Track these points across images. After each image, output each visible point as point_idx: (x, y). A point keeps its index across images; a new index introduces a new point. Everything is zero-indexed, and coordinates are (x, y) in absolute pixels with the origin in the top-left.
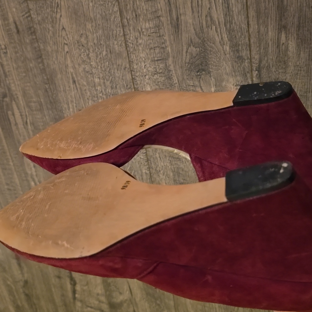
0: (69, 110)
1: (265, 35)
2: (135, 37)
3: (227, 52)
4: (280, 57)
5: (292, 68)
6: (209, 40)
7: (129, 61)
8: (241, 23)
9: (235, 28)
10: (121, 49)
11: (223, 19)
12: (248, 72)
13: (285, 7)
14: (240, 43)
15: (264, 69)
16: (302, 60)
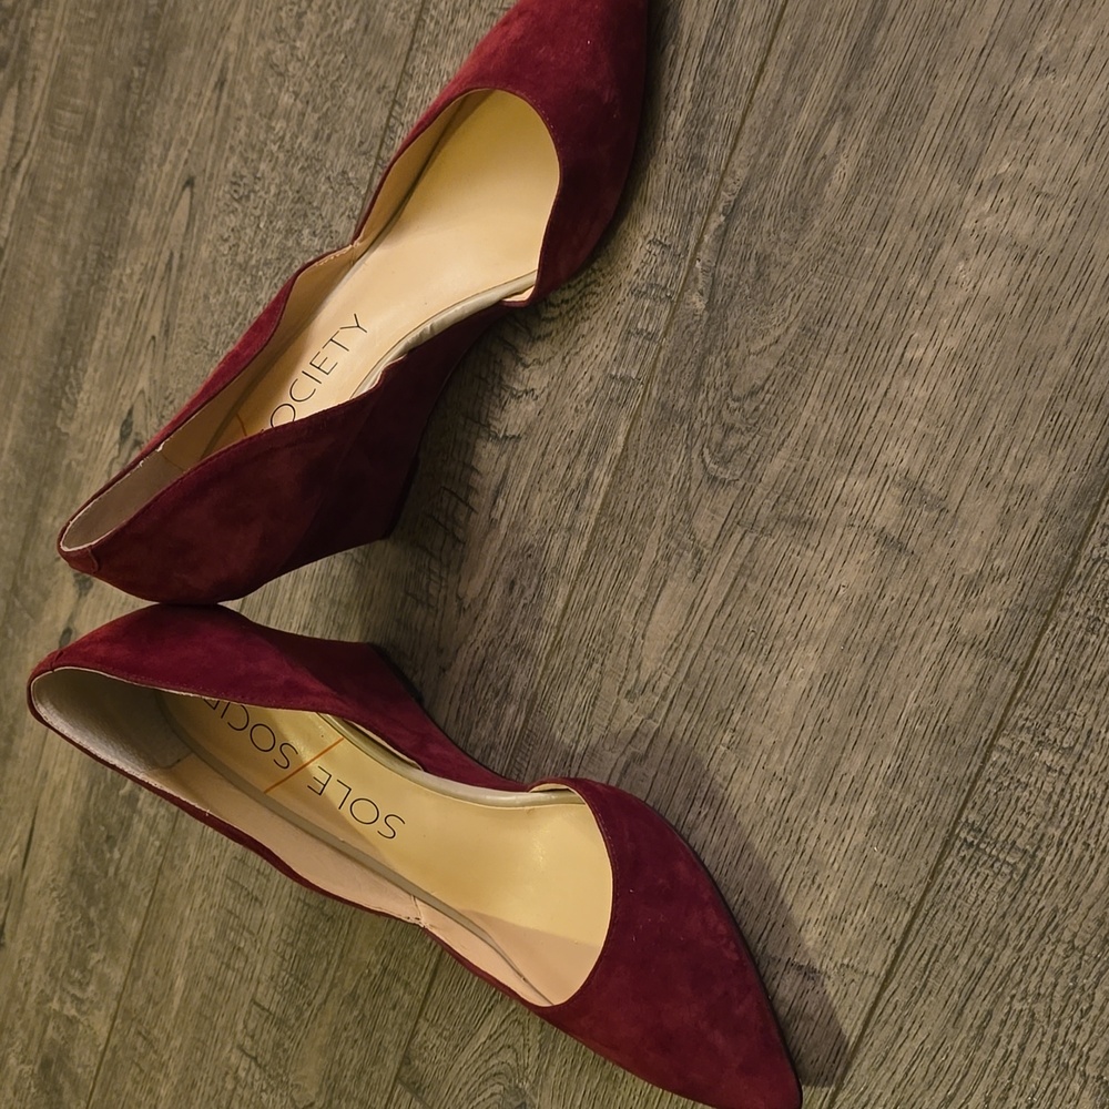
0: (160, 166)
1: (790, 116)
2: (454, 5)
3: (671, 134)
4: (799, 196)
5: (817, 236)
7: (404, 71)
8: (744, 60)
9: (724, 71)
10: (398, 28)
11: (705, 34)
12: (699, 213)
13: (873, 53)
14: (717, 117)
15: (744, 215)
16: (850, 220)
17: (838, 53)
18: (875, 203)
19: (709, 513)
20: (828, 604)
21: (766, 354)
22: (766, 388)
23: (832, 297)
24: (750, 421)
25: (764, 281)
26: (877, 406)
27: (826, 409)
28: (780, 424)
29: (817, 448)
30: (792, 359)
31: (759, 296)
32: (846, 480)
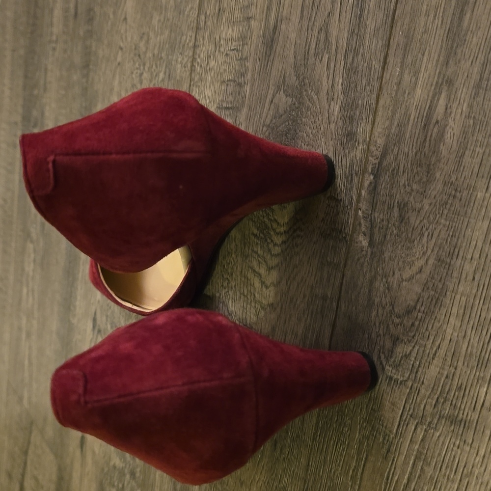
1: (409, 94)
2: (208, 53)
3: (333, 119)
4: (422, 156)
5: (440, 186)
6: (312, 83)
8: (373, 57)
9: (360, 67)
12: (356, 174)
13: (463, 33)
14: (360, 102)
15: (386, 174)
16: (463, 170)
17: (437, 38)
18: (480, 156)
19: (390, 405)
21: (414, 281)
22: (418, 308)
23: (457, 235)
24: (410, 334)
25: (406, 223)
27: (464, 327)
28: (432, 338)
29: (461, 359)
30: (434, 285)
31: (404, 235)
32: (488, 389)
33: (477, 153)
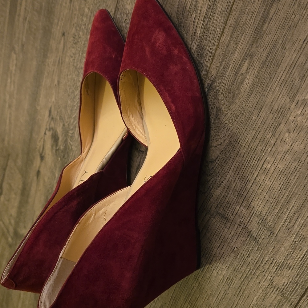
1: (231, 53)
4: (232, 88)
5: (237, 106)
6: (185, 27)
7: (116, 7)
8: (217, 25)
9: (210, 29)
11: (205, 11)
13: (263, 32)
14: (207, 47)
15: (213, 90)
16: (249, 103)
17: (250, 29)
18: (258, 99)
20: (231, 252)
21: (217, 148)
22: (216, 161)
23: (240, 133)
24: (211, 172)
25: (218, 119)
26: (252, 182)
27: (235, 177)
28: (220, 177)
29: (231, 191)
30: (225, 153)
31: (216, 124)
32: (240, 207)
33: (257, 96)
